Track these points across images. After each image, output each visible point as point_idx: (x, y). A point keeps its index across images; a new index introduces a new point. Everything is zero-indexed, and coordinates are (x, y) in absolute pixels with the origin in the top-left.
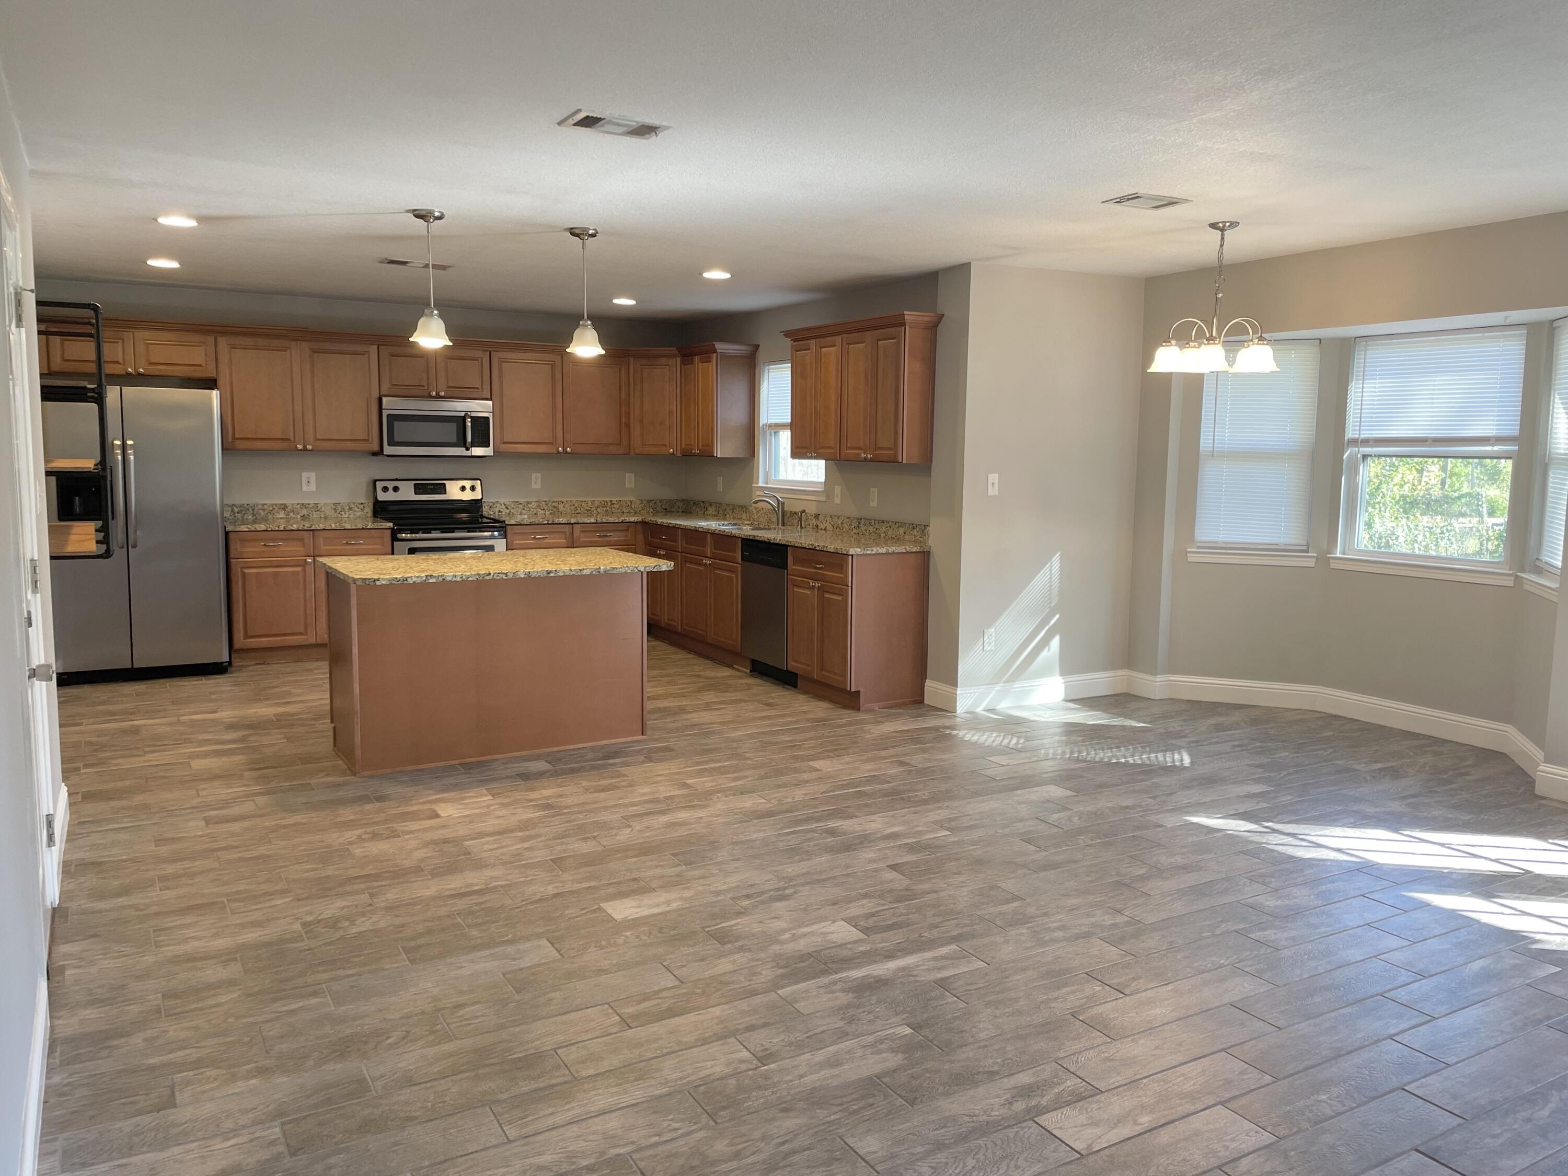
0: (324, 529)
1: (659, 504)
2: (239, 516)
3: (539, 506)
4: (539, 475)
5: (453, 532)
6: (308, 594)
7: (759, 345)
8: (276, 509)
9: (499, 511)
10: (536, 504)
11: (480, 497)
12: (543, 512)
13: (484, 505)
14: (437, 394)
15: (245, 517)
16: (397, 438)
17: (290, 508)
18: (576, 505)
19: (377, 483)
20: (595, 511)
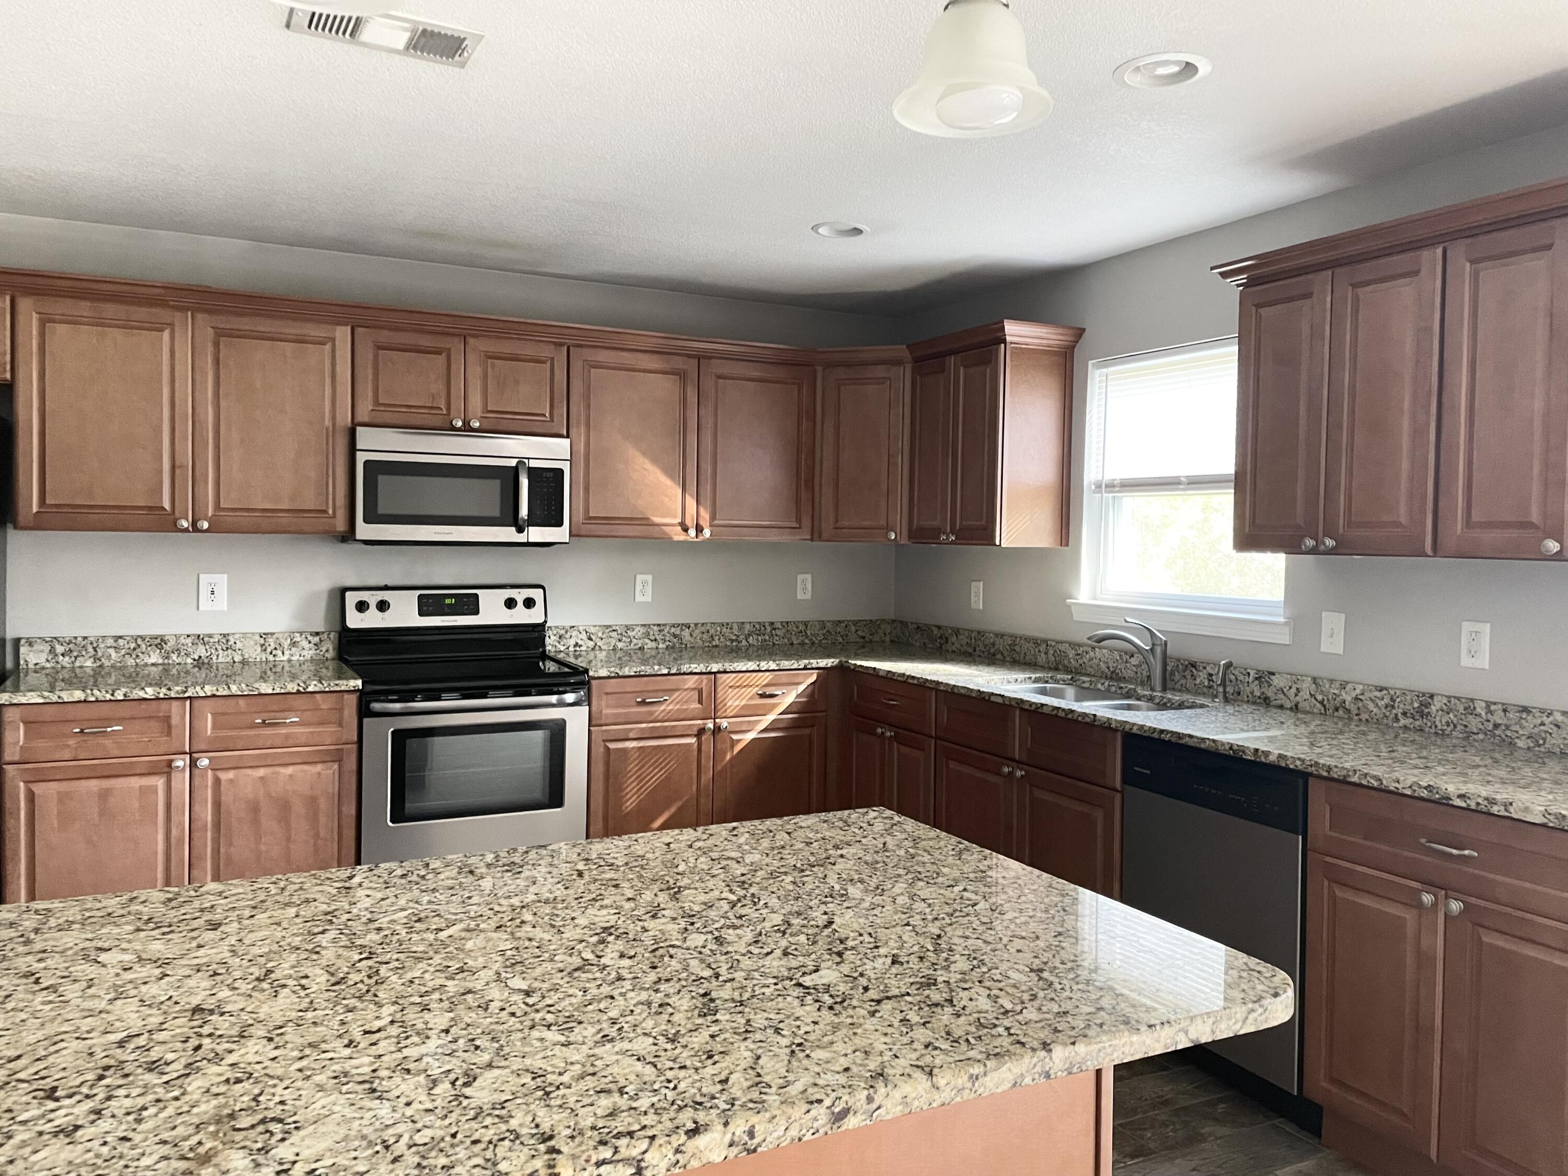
0: (214, 696)
1: (853, 629)
2: (66, 662)
3: (647, 635)
4: (649, 578)
5: (485, 696)
6: (174, 832)
7: (1083, 330)
8: (144, 646)
9: (576, 645)
10: (642, 630)
11: (541, 621)
12: (654, 645)
13: (549, 633)
14: (466, 423)
15: (77, 664)
16: (383, 508)
17: (172, 643)
18: (712, 631)
19: (348, 594)
20: (744, 643)
